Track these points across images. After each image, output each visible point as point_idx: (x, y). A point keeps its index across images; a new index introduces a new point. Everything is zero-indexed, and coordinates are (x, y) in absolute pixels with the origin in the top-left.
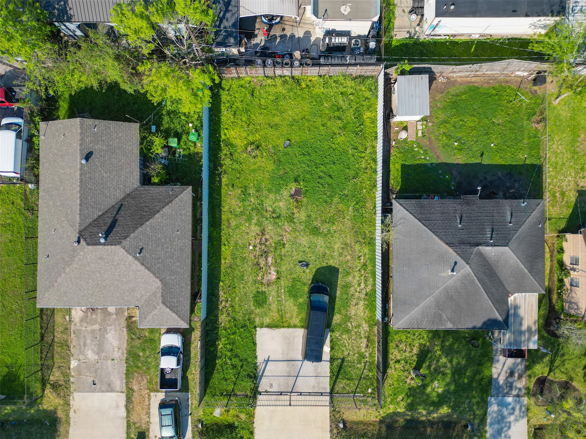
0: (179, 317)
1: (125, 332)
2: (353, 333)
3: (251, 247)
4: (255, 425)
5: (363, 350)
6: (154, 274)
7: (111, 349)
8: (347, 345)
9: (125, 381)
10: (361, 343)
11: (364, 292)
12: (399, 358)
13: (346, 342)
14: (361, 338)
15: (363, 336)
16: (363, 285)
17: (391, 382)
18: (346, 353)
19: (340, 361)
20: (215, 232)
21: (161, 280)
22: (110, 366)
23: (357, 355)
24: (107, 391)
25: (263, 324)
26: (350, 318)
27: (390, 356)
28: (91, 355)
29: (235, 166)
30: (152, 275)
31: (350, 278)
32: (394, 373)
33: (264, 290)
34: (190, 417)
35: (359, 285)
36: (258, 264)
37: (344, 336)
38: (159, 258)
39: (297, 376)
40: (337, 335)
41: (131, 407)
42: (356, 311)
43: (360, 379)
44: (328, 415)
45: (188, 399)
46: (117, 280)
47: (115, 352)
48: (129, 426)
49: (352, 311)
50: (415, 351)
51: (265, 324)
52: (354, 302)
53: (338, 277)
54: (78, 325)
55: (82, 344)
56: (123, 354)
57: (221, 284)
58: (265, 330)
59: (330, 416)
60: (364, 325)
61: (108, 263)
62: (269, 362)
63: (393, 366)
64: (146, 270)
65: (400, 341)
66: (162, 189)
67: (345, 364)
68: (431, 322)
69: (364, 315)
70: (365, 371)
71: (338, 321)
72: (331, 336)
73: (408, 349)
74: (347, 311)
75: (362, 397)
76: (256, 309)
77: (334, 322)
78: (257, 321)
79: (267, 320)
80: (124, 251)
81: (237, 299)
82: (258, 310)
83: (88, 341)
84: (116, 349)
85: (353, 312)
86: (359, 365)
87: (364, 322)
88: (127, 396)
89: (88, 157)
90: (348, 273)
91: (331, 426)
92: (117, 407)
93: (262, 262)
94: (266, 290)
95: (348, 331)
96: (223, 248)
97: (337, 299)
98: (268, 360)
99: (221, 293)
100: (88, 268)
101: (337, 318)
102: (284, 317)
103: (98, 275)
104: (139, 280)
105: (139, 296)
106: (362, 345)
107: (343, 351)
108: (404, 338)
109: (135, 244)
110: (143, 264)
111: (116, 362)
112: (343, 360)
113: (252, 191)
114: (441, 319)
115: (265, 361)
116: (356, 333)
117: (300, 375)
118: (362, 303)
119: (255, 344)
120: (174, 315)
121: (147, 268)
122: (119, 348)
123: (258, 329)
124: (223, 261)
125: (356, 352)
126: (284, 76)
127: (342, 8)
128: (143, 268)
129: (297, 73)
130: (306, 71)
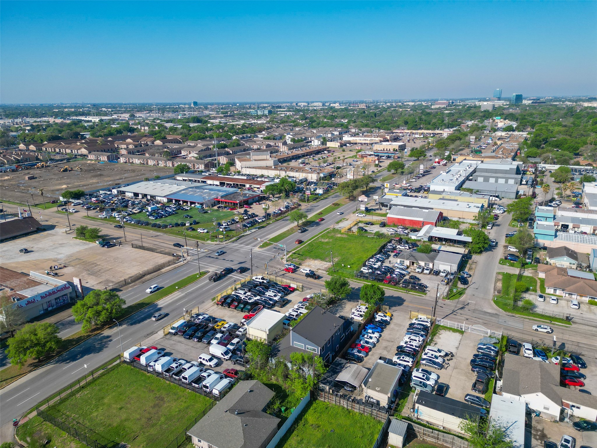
6: (244, 436)
21: (245, 442)
29: (304, 429)
38: (250, 433)
46: (227, 434)
61: (230, 423)
66: (269, 415)
80: (240, 420)
89: (251, 391)
100: (221, 422)
103: (222, 427)
104: (236, 437)
105: (230, 446)
109: (246, 422)
110: (243, 430)
113: (305, 442)
121: (243, 433)
126: (344, 407)
127: (377, 388)
128: (242, 432)
129: (350, 408)
130: (354, 408)
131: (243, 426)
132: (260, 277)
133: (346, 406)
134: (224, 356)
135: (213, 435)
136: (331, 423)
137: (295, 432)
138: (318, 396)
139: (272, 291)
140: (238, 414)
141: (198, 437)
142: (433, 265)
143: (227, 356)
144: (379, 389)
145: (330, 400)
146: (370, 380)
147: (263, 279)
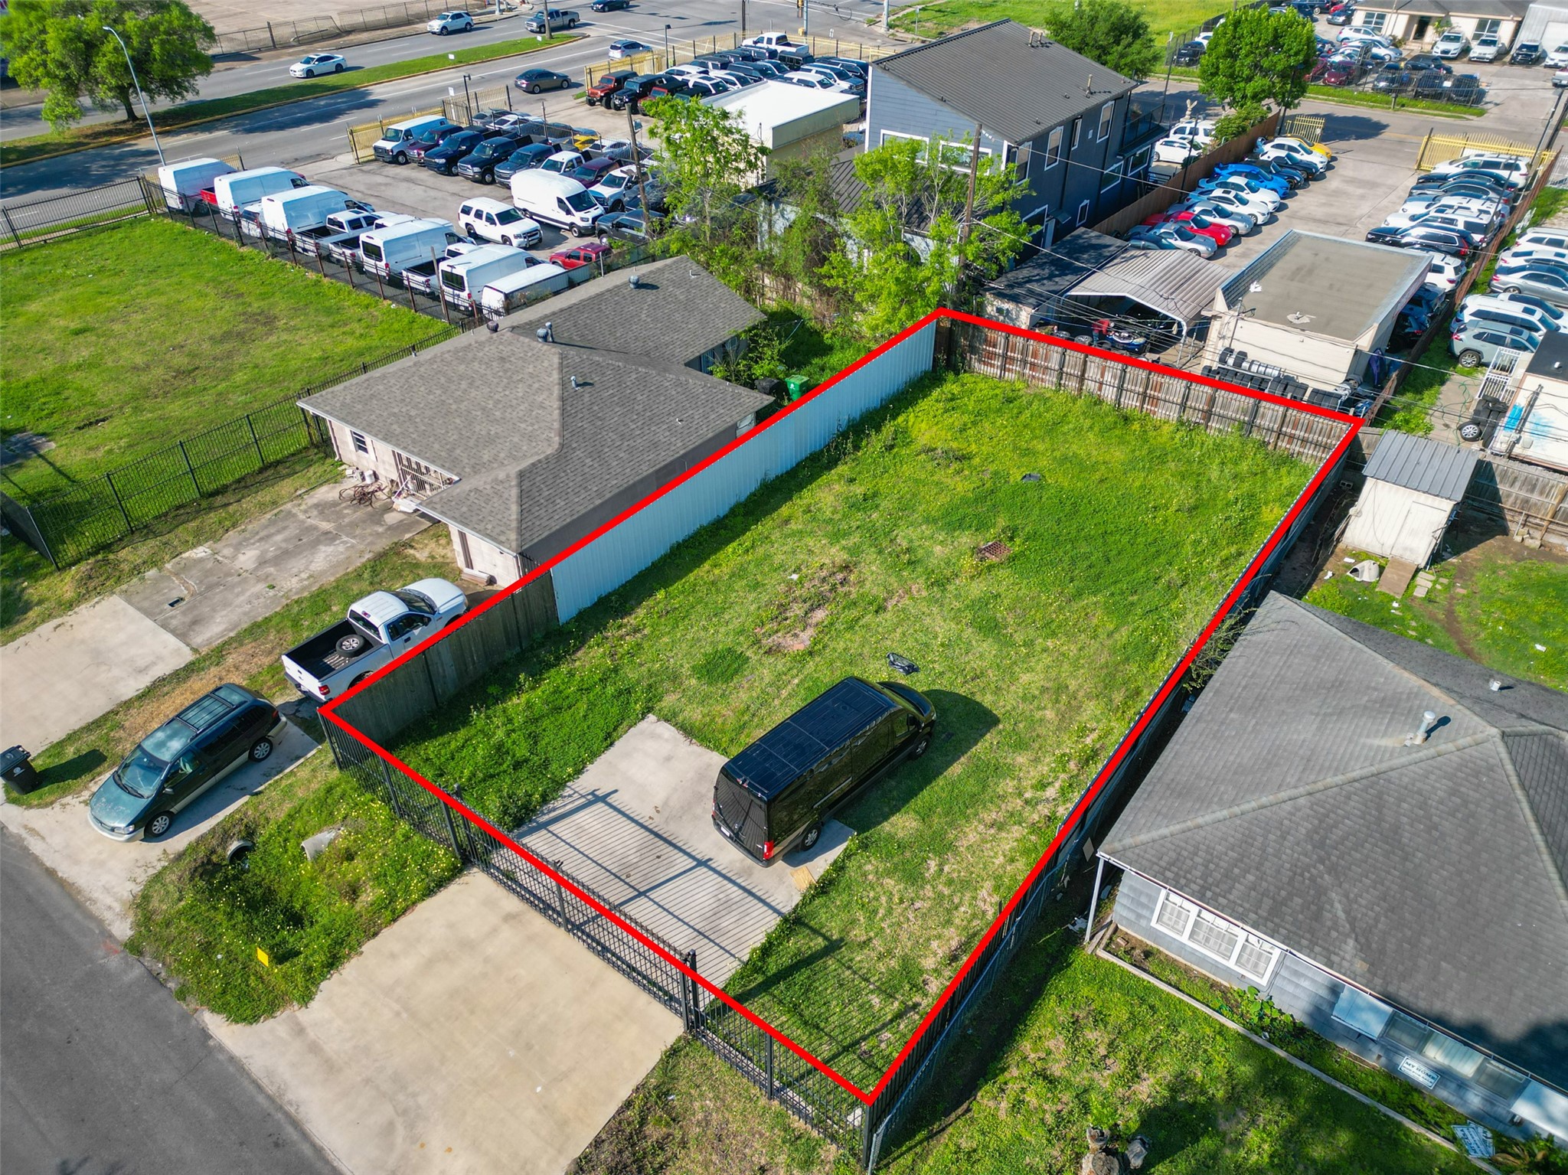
0: (521, 521)
1: (364, 560)
2: (928, 891)
3: (795, 577)
4: (368, 947)
5: (929, 963)
6: (564, 426)
7: (295, 570)
8: (882, 912)
9: (232, 634)
10: (939, 937)
11: (1044, 810)
12: (1057, 1069)
13: (884, 899)
14: (949, 922)
15: (957, 921)
16: (1051, 792)
17: (965, 1145)
18: (858, 934)
19: (819, 943)
20: (739, 519)
21: (562, 446)
22: (248, 594)
23: (893, 963)
24: (173, 632)
25: (675, 715)
26: (951, 847)
27: (1026, 1045)
28: (247, 558)
29: (887, 461)
30: (556, 425)
31: (1021, 759)
32: (1002, 1115)
33: (748, 654)
34: (246, 798)
35: (1043, 785)
36: (783, 608)
37: (889, 882)
38: (600, 419)
39: (641, 894)
40: (869, 867)
41: (166, 689)
42: (984, 841)
43: (846, 1049)
44: (625, 1093)
45: (298, 758)
46: (484, 409)
47: (295, 580)
48: (98, 723)
49: (971, 834)
50: (1149, 1089)
51: (680, 718)
52: (990, 816)
53: (982, 735)
54: (303, 507)
55: (262, 534)
56: (304, 589)
57: (660, 595)
58: (667, 730)
59: (628, 1104)
60: (983, 893)
61: (505, 371)
62: (600, 805)
63: (1013, 1088)
64: (557, 412)
65: (1099, 1019)
66: (722, 380)
67: (831, 963)
68: (1267, 903)
69: (1003, 866)
70: (886, 1035)
71: (901, 835)
72: (848, 855)
73: (1118, 1065)
74: (951, 824)
75: (807, 1118)
76: (688, 677)
77: (886, 827)
78: (669, 701)
79: (694, 714)
81: (666, 639)
82: (693, 681)
83: (279, 538)
84: (304, 575)
85: (972, 837)
86: (876, 1000)
87: (988, 884)
88: (193, 663)
89: (644, 286)
90: (1021, 745)
91: (597, 1143)
92: (142, 671)
93: (797, 609)
94: (754, 658)
95: (913, 876)
96: (730, 548)
97: (940, 781)
98: (603, 799)
99: (641, 612)
100: (462, 368)
101: (902, 824)
102: (746, 731)
103: (464, 385)
104: (523, 426)
105: (486, 458)
106: (934, 944)
107: (854, 922)
108: (1119, 1014)
109: (586, 370)
110: (563, 399)
111: (272, 593)
112: (833, 947)
113: (886, 503)
114: (1321, 909)
115: (592, 793)
116: (940, 896)
117: (653, 895)
118: (1017, 831)
119: (609, 740)
120: (514, 508)
121: (563, 411)
122: (311, 576)
123: (651, 717)
124: (706, 566)
125: (898, 952)
126: (1099, 401)
127: (1291, 317)
128: (556, 404)
129: (1131, 402)
130: (1155, 401)
131: (564, 384)
132: (774, 35)
133: (1109, 393)
134: (568, 212)
135: (413, 413)
136: (1028, 452)
137: (842, 469)
138: (973, 350)
139: (814, 69)
140: (545, 338)
141: (352, 424)
142: (1519, 24)
143: (582, 214)
144: (1306, 320)
145: (1033, 366)
146: (1255, 288)
147: (782, 40)
